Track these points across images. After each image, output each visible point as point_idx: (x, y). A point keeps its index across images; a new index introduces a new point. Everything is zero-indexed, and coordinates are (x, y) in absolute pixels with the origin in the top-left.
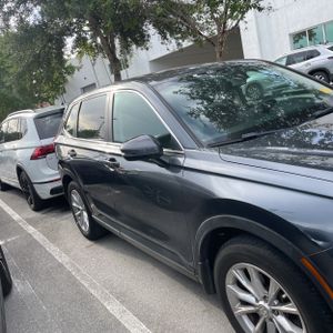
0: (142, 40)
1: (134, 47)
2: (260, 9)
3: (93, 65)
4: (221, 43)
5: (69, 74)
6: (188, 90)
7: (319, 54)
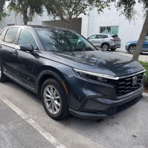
0: (40, 12)
1: (36, 13)
2: (85, 14)
3: (16, 16)
4: (69, 23)
5: (3, 16)
6: (50, 35)
7: (107, 37)
